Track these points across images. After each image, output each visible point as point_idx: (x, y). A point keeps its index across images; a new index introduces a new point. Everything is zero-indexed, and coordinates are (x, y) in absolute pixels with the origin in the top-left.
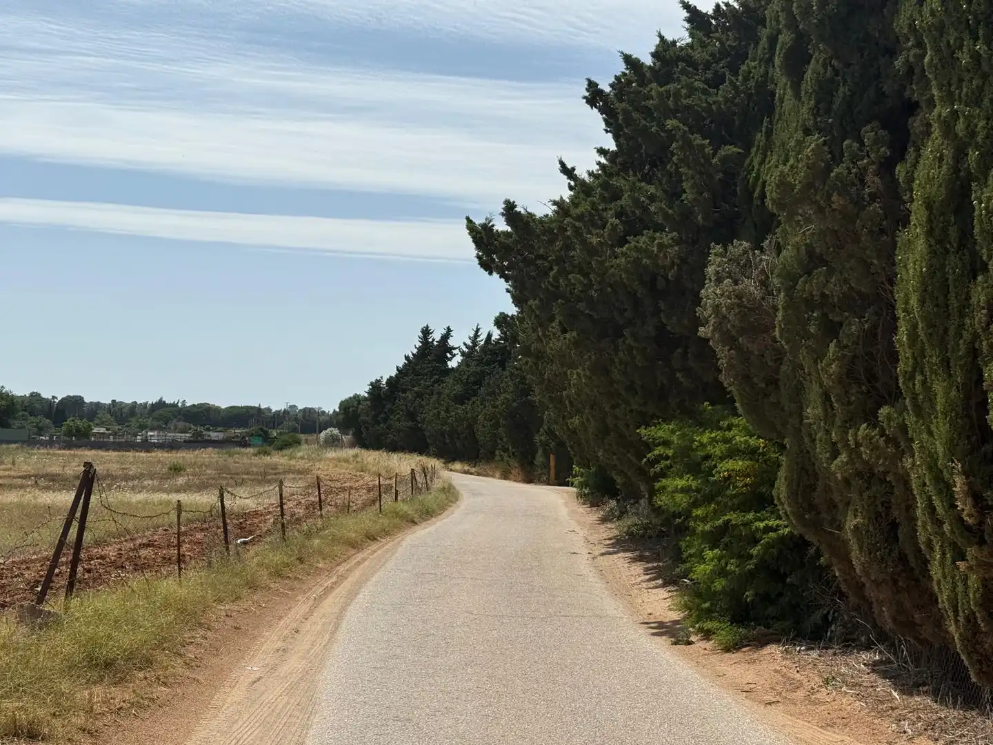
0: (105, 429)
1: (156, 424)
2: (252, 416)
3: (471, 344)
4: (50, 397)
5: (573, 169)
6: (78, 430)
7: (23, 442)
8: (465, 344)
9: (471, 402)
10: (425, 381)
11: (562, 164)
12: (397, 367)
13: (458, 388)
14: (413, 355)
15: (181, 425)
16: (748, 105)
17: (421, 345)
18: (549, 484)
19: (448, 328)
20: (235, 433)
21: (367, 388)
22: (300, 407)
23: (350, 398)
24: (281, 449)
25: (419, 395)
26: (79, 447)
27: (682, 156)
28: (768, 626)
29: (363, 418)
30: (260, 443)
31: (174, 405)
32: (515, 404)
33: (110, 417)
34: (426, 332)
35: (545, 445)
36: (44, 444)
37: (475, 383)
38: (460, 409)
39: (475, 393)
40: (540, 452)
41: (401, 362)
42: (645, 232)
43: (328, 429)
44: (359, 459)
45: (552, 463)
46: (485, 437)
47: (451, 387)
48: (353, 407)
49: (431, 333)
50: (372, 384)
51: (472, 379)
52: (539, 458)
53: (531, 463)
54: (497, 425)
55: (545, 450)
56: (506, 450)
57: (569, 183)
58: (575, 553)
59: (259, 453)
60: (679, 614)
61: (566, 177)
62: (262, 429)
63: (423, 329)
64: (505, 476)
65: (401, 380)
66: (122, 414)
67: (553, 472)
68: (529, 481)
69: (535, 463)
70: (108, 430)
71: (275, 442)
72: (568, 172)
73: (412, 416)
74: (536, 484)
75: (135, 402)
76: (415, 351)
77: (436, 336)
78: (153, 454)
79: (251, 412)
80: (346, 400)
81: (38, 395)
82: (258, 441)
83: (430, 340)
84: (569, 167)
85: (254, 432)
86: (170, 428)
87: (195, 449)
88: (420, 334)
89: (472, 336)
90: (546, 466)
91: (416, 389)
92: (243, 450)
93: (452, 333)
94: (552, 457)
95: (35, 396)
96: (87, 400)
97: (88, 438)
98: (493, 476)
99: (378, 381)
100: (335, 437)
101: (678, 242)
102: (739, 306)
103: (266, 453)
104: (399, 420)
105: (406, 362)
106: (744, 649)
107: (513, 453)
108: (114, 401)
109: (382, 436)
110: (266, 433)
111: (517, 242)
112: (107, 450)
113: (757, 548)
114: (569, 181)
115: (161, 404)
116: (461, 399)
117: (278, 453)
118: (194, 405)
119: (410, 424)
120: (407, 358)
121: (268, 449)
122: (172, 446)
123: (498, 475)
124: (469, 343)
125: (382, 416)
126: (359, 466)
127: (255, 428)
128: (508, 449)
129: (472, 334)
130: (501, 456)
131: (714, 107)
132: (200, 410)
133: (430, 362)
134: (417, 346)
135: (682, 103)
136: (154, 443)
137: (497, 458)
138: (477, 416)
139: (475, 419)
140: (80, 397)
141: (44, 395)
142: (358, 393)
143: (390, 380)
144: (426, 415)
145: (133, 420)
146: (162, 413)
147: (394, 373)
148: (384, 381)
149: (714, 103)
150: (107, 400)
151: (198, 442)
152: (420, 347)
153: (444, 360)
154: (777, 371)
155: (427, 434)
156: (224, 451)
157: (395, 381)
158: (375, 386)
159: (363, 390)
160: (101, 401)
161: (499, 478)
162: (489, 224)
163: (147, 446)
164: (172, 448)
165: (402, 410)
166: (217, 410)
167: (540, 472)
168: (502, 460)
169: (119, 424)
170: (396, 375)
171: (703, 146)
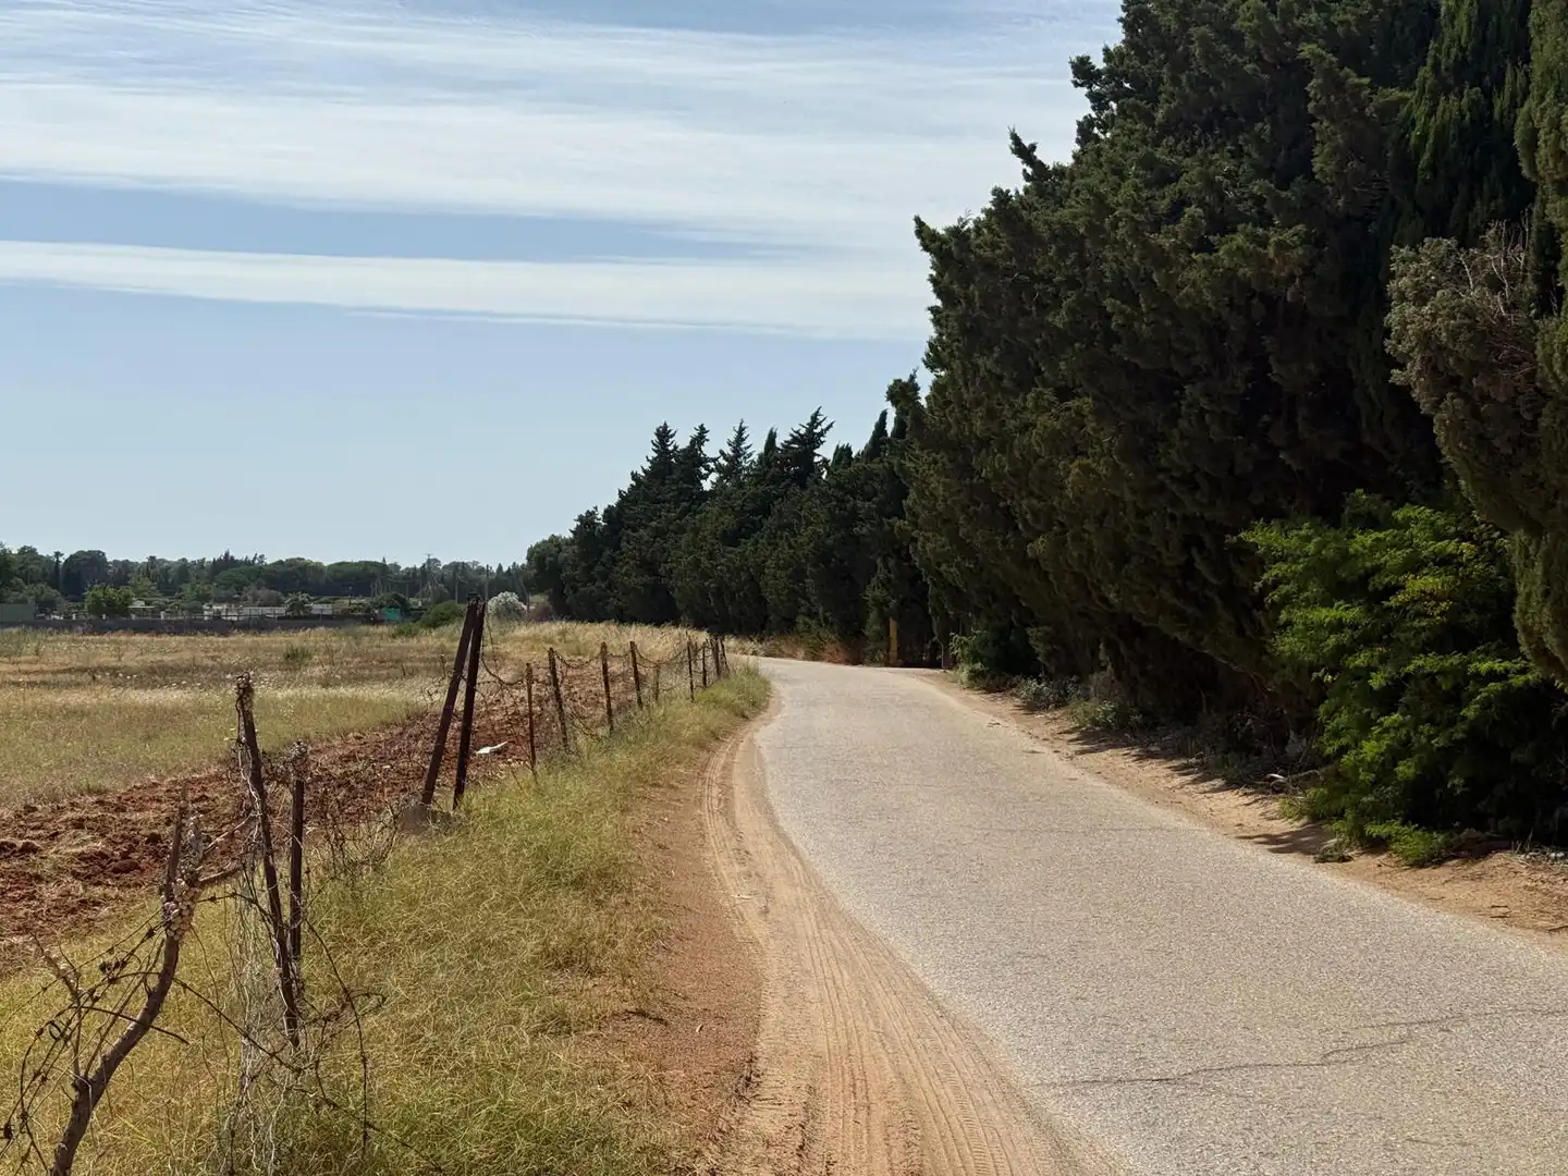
0: (143, 603)
1: (223, 593)
2: (373, 577)
3: (731, 453)
4: (52, 554)
5: (1033, 147)
6: (111, 603)
7: (28, 624)
8: (722, 453)
9: (752, 540)
10: (669, 512)
11: (1016, 139)
12: (620, 492)
13: (728, 520)
14: (645, 471)
15: (263, 593)
16: (1392, 24)
17: (655, 455)
18: (887, 665)
19: (702, 427)
20: (350, 604)
21: (574, 525)
22: (445, 562)
23: (544, 542)
24: (434, 625)
25: (660, 533)
26: (113, 630)
27: (1323, 102)
28: (1481, 827)
29: (567, 572)
30: (397, 617)
31: (247, 563)
32: (829, 542)
33: (150, 583)
34: (663, 434)
35: (881, 604)
36: (59, 627)
37: (754, 512)
38: (732, 555)
39: (757, 527)
40: (873, 615)
41: (626, 484)
42: (1240, 227)
43: (500, 595)
44: (568, 637)
45: (893, 634)
46: (779, 595)
47: (715, 520)
48: (551, 555)
49: (672, 436)
50: (580, 518)
51: (750, 506)
52: (872, 627)
53: (859, 634)
54: (799, 575)
55: (881, 612)
56: (812, 615)
57: (1025, 171)
58: (1033, 752)
59: (401, 633)
60: (1291, 823)
61: (1020, 160)
62: (397, 598)
63: (658, 430)
64: (814, 655)
65: (627, 511)
66: (167, 578)
67: (894, 646)
68: (856, 660)
69: (867, 633)
70: (147, 604)
71: (423, 616)
72: (1024, 152)
73: (648, 566)
74: (868, 665)
75: (184, 560)
76: (647, 466)
77: (681, 441)
78: (232, 638)
79: (372, 570)
80: (538, 546)
81: (33, 551)
82: (394, 615)
83: (671, 448)
84: (1027, 143)
85: (385, 603)
86: (246, 599)
87: (297, 628)
88: (655, 438)
89: (732, 439)
90: (884, 635)
91: (654, 524)
92: (372, 629)
93: (708, 436)
94: (893, 624)
95: (28, 553)
96: (110, 559)
97: (128, 616)
98: (791, 656)
99: (591, 514)
100: (511, 606)
101: (1306, 240)
102: (1470, 328)
103: (411, 634)
104: (627, 574)
105: (634, 483)
106: (1450, 863)
107: (826, 619)
108: (152, 558)
109: (600, 600)
110: (403, 602)
111: (1008, 256)
112: (158, 634)
113: (1473, 707)
114: (1025, 166)
115: (227, 562)
116: (732, 538)
117: (431, 632)
118: (281, 562)
119: (647, 579)
120: (634, 476)
121: (414, 627)
122: (259, 626)
123: (801, 653)
124: (728, 451)
125: (598, 568)
126: (573, 647)
127: (383, 596)
128: (817, 614)
129: (732, 436)
130: (805, 623)
131: (1340, 30)
132: (290, 569)
133: (675, 482)
134: (650, 458)
135: (1293, 24)
136: (232, 622)
137: (801, 627)
138: (764, 562)
139: (761, 568)
140: (99, 552)
141: (42, 551)
142: (557, 534)
143: (609, 511)
144: (674, 565)
145: (187, 588)
146: (230, 576)
147: (614, 500)
148: (600, 514)
149: (1341, 22)
150: (140, 558)
151: (300, 619)
152: (655, 459)
153: (696, 479)
154: (1534, 426)
155: (676, 594)
156: (342, 632)
157: (618, 513)
158: (587, 521)
159: (566, 529)
160: (131, 560)
161: (804, 659)
162: (963, 227)
163: (219, 626)
164: (263, 629)
165: (634, 558)
166: (317, 569)
167: (872, 647)
168: (809, 631)
169: (166, 594)
170: (618, 504)
171: (1360, 86)
